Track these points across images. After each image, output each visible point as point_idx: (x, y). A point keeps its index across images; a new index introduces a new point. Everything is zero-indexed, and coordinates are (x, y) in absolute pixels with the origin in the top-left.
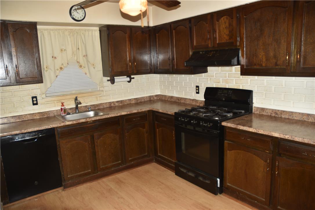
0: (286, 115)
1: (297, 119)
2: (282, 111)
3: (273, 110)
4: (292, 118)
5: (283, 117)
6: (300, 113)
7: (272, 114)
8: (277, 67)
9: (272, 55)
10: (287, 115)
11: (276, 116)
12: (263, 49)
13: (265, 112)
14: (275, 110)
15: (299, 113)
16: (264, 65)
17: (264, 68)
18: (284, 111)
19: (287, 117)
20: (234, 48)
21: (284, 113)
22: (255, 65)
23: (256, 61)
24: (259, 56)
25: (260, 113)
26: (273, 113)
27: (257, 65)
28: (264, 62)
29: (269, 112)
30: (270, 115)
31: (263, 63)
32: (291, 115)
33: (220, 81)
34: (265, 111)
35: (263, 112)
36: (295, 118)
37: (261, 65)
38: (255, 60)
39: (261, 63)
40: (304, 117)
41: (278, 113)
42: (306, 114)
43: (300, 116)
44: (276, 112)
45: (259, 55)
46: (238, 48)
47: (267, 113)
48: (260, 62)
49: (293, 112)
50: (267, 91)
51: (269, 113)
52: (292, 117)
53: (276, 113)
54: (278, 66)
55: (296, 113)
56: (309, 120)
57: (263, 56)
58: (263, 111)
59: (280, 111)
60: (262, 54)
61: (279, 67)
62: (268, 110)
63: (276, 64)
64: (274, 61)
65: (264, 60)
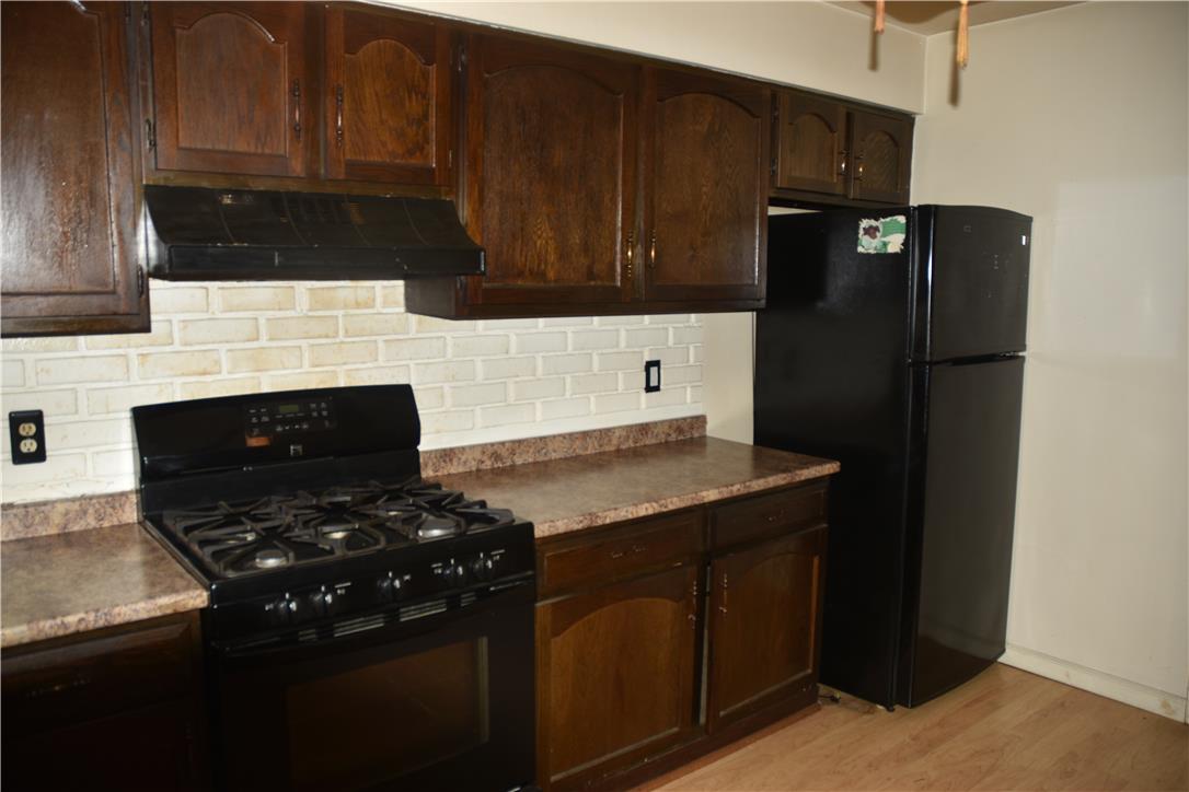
0: (528, 452)
1: (558, 457)
2: (513, 442)
3: (483, 448)
4: (546, 459)
5: (519, 461)
6: (563, 436)
7: (483, 462)
8: (592, 283)
9: (578, 241)
10: (531, 451)
11: (496, 466)
12: (548, 216)
13: (459, 464)
14: (492, 445)
15: (560, 435)
16: (551, 275)
17: (552, 285)
18: (520, 442)
19: (531, 460)
20: (423, 198)
21: (522, 447)
22: (520, 274)
23: (523, 259)
24: (535, 243)
25: (439, 474)
26: (485, 458)
27: (527, 273)
28: (553, 264)
29: (470, 457)
30: (474, 469)
31: (549, 267)
32: (543, 449)
33: (217, 362)
34: (455, 460)
35: (449, 464)
36: (554, 456)
37: (542, 275)
38: (521, 255)
39: (543, 267)
40: (575, 447)
41: (504, 452)
42: (577, 433)
43: (567, 443)
44: (496, 452)
45: (535, 237)
46: (443, 198)
47: (465, 462)
48: (539, 265)
49: (545, 438)
50: (457, 381)
51: (473, 463)
52: (546, 454)
53: (496, 456)
54: (594, 279)
55: (554, 437)
56: (586, 449)
57: (547, 242)
58: (451, 460)
59: (507, 445)
60: (544, 235)
61: (599, 283)
62: (467, 450)
63: (590, 275)
64: (584, 261)
65: (552, 258)
